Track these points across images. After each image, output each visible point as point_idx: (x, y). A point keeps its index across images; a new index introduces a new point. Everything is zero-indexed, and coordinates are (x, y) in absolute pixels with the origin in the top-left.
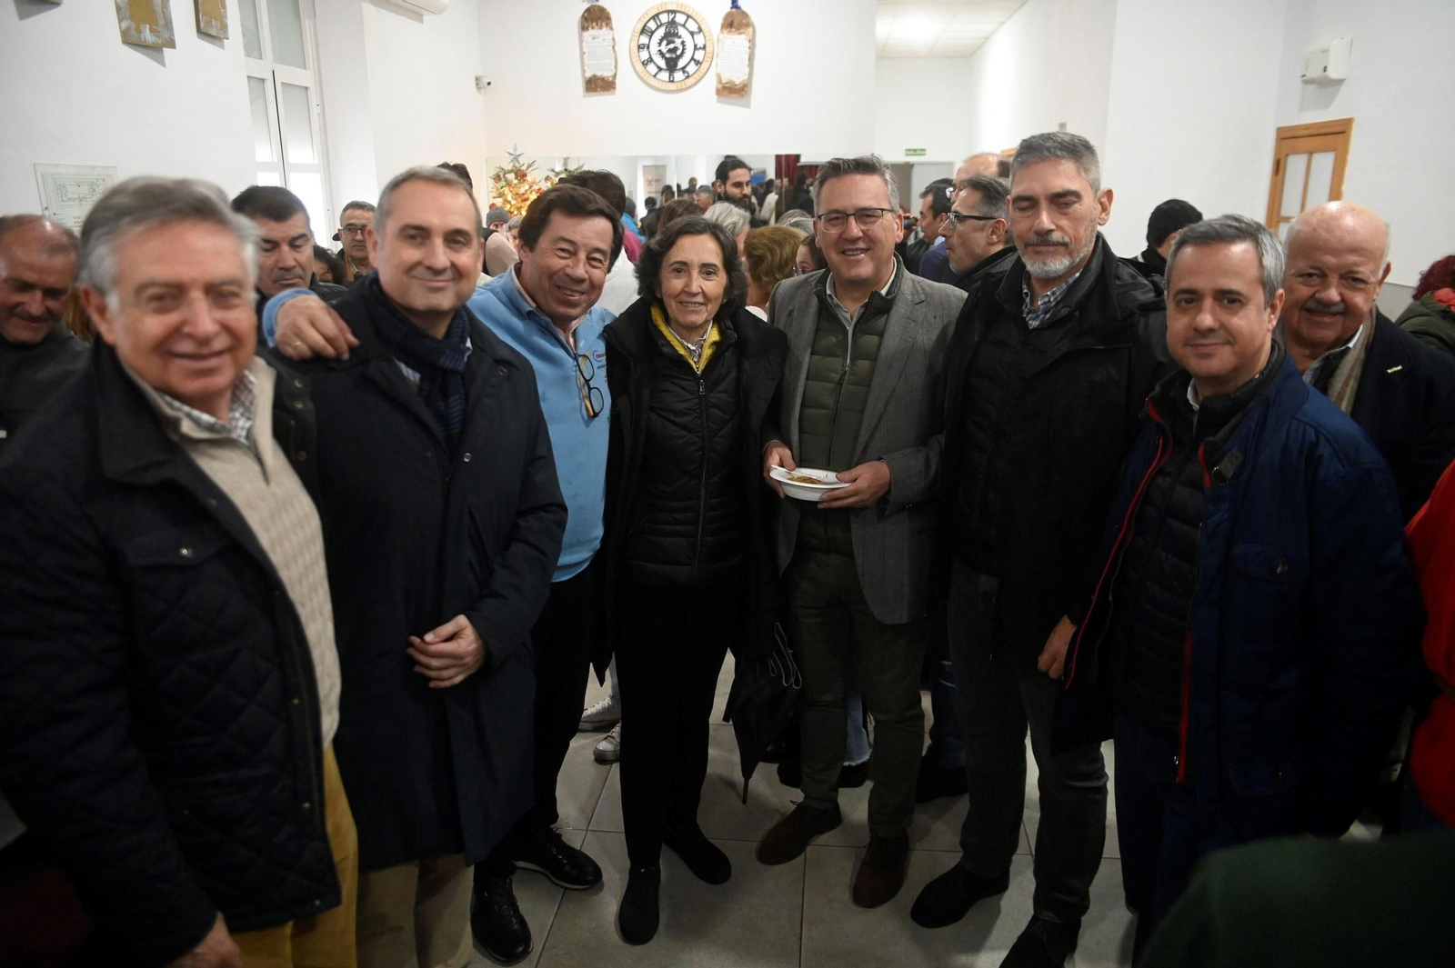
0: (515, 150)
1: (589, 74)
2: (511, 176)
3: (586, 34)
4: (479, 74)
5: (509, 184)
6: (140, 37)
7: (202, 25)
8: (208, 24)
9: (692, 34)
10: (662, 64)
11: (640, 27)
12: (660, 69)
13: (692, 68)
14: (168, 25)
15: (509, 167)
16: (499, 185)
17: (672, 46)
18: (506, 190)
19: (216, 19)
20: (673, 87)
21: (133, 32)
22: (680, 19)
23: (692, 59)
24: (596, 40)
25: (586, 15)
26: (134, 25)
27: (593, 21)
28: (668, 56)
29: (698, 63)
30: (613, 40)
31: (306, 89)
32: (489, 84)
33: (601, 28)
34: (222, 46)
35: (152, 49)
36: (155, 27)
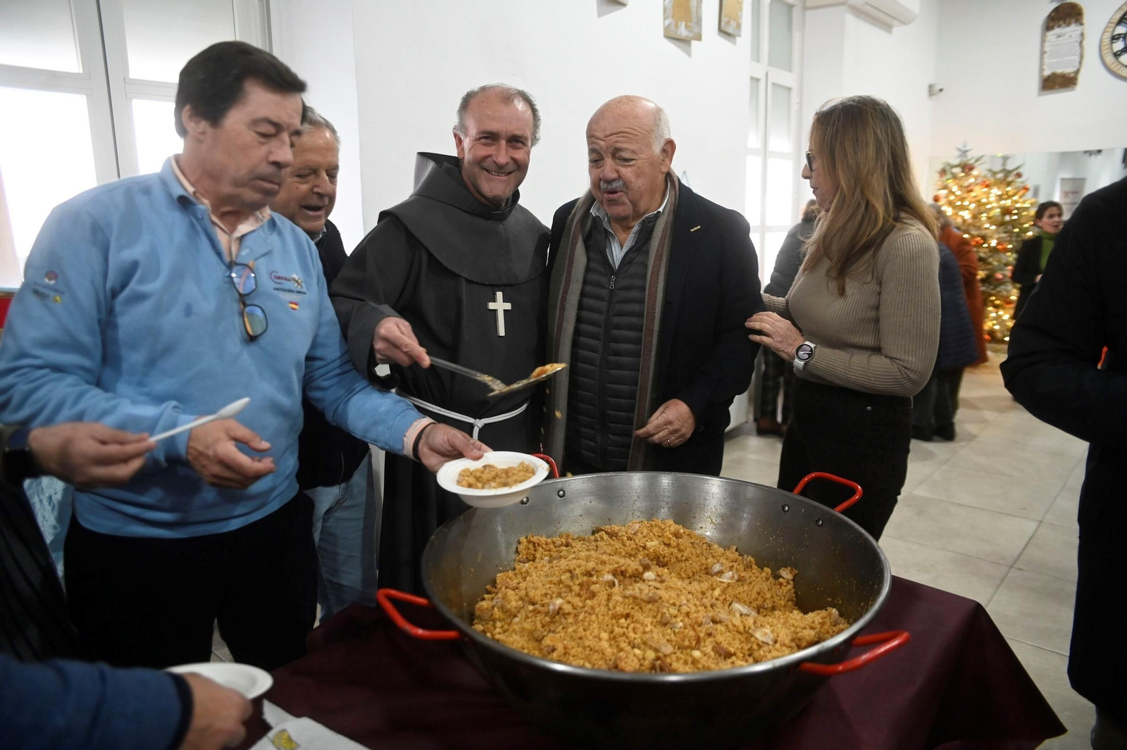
0: (964, 146)
1: (1047, 73)
2: (957, 170)
3: (1051, 35)
4: (932, 82)
5: (955, 177)
6: (677, 31)
7: (723, 24)
8: (728, 23)
11: (1118, 17)
14: (699, 22)
15: (956, 162)
16: (944, 179)
18: (951, 183)
19: (734, 20)
21: (672, 27)
24: (1061, 38)
25: (1053, 14)
26: (674, 22)
27: (1059, 19)
30: (1082, 34)
31: (790, 89)
32: (941, 90)
33: (1069, 25)
34: (734, 43)
35: (683, 42)
36: (689, 24)
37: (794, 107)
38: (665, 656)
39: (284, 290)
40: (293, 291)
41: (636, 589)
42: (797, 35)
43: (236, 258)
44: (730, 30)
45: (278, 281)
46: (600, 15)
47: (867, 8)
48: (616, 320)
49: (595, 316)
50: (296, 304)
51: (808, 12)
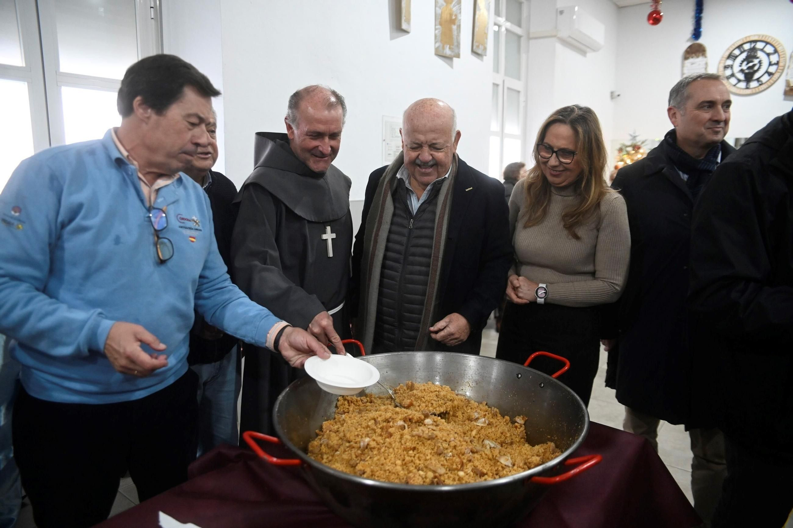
0: (634, 133)
2: (630, 149)
3: (688, 62)
4: (613, 90)
5: (628, 153)
7: (474, 47)
8: (478, 47)
9: (768, 55)
10: (741, 77)
11: (727, 54)
12: (739, 81)
13: (765, 78)
14: (458, 46)
15: (630, 143)
17: (751, 64)
18: (626, 157)
19: (482, 45)
20: (748, 91)
22: (760, 45)
23: (767, 72)
24: (694, 65)
25: (689, 50)
26: (441, 45)
27: (693, 53)
28: (747, 71)
29: (770, 74)
30: (706, 64)
31: (519, 92)
32: (619, 95)
33: (698, 57)
34: (482, 60)
35: (448, 59)
36: (452, 46)
37: (522, 104)
38: (440, 475)
39: (186, 228)
40: (192, 229)
41: (419, 430)
42: (524, 56)
43: (154, 203)
44: (479, 52)
45: (183, 221)
46: (392, 38)
47: (570, 40)
48: (413, 250)
49: (397, 247)
50: (194, 238)
51: (531, 41)
